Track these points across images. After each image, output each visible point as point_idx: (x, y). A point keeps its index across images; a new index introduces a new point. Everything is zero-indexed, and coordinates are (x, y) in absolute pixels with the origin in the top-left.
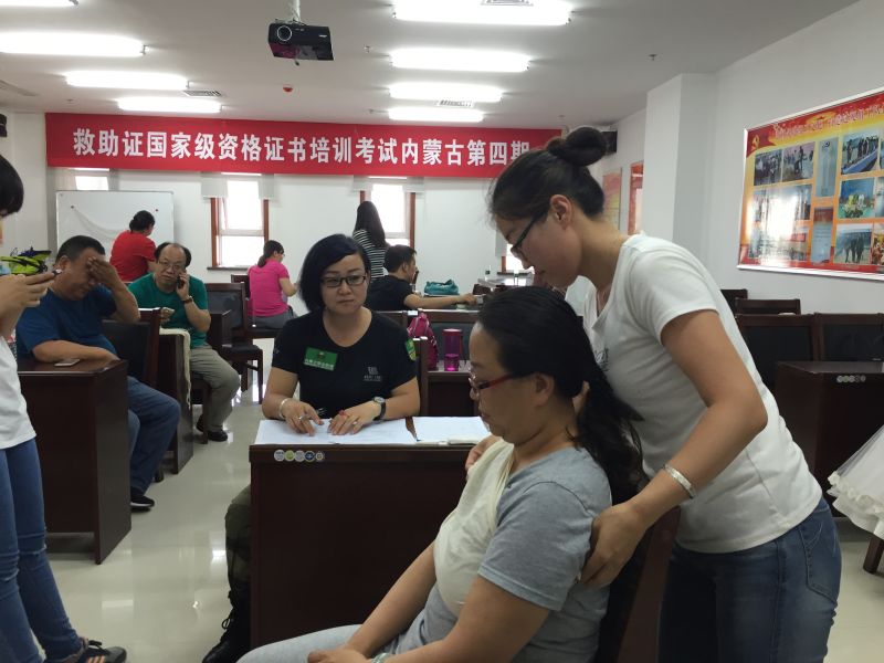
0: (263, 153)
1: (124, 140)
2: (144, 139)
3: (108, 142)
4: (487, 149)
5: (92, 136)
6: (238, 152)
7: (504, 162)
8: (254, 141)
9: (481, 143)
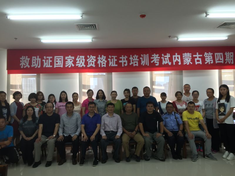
0: (108, 63)
1: (43, 60)
2: (53, 59)
3: (36, 62)
4: (213, 56)
5: (29, 59)
6: (96, 63)
7: (222, 62)
8: (104, 58)
9: (210, 54)
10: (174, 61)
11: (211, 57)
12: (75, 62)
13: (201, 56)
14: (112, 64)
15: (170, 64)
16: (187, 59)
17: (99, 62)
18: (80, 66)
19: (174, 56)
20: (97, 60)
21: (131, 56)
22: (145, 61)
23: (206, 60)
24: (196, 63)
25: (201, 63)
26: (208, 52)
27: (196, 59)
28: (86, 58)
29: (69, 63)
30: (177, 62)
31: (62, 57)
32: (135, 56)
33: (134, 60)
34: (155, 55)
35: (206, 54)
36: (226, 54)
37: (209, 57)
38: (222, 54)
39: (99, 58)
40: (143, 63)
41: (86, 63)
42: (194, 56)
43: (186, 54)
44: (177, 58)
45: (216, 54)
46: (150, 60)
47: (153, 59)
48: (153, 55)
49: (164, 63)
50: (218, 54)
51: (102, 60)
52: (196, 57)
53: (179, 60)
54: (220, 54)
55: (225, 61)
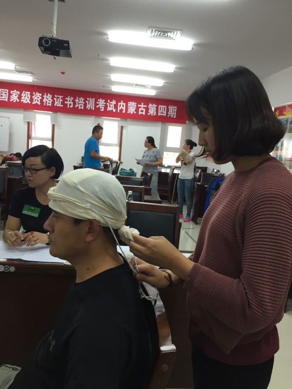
0: (53, 102)
4: (157, 108)
6: (42, 101)
7: (165, 115)
8: (49, 96)
10: (119, 109)
11: (155, 109)
12: (20, 97)
13: (146, 106)
14: (58, 103)
15: (114, 111)
16: (131, 108)
17: (44, 100)
18: (25, 101)
19: (119, 104)
20: (43, 98)
21: (77, 98)
22: (91, 105)
23: (149, 111)
24: (140, 113)
25: (144, 113)
26: (152, 104)
27: (140, 109)
28: (32, 95)
29: (14, 98)
30: (122, 110)
31: (7, 90)
32: (82, 98)
33: (80, 103)
34: (101, 100)
35: (150, 105)
36: (170, 107)
37: (153, 108)
38: (166, 107)
39: (45, 96)
40: (88, 107)
41: (31, 100)
42: (139, 106)
43: (131, 103)
44: (122, 105)
45: (160, 106)
46: (96, 104)
47: (99, 104)
48: (99, 100)
49: (109, 109)
50: (162, 106)
51: (48, 99)
52: (141, 107)
53: (124, 109)
54: (163, 107)
55: (167, 114)
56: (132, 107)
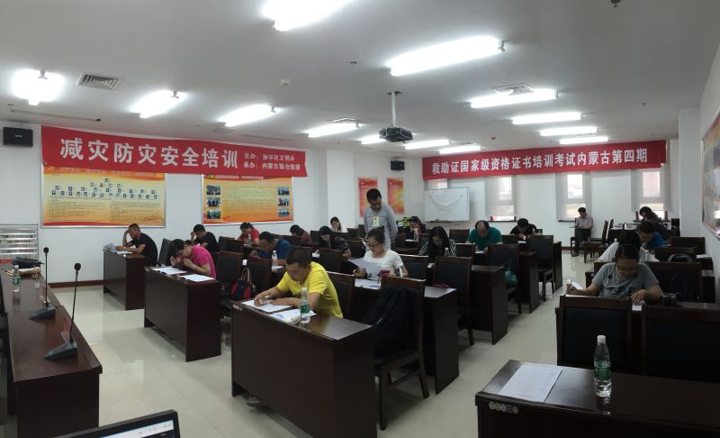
0: (511, 165)
1: (451, 166)
2: (459, 164)
3: (445, 168)
4: (623, 154)
5: (439, 166)
6: (500, 166)
7: (633, 160)
9: (620, 151)
10: (579, 161)
12: (479, 166)
13: (609, 154)
14: (516, 166)
15: (574, 164)
17: (502, 164)
18: (484, 169)
19: (579, 156)
20: (501, 163)
21: (535, 157)
22: (549, 163)
23: (614, 159)
24: (603, 162)
25: (607, 162)
26: (617, 150)
27: (603, 158)
28: (490, 161)
29: (475, 167)
30: (582, 162)
31: (469, 161)
32: (539, 156)
33: (538, 161)
34: (560, 155)
35: (614, 152)
36: (638, 151)
37: (617, 155)
38: (633, 151)
39: (503, 160)
40: (547, 164)
41: (490, 166)
42: (601, 154)
43: (592, 153)
44: (582, 157)
45: (626, 151)
46: (554, 161)
47: (557, 160)
48: (557, 156)
49: (568, 163)
50: (628, 151)
51: (505, 163)
52: (603, 156)
53: (585, 160)
54: (631, 151)
55: (635, 159)
56: (594, 158)
